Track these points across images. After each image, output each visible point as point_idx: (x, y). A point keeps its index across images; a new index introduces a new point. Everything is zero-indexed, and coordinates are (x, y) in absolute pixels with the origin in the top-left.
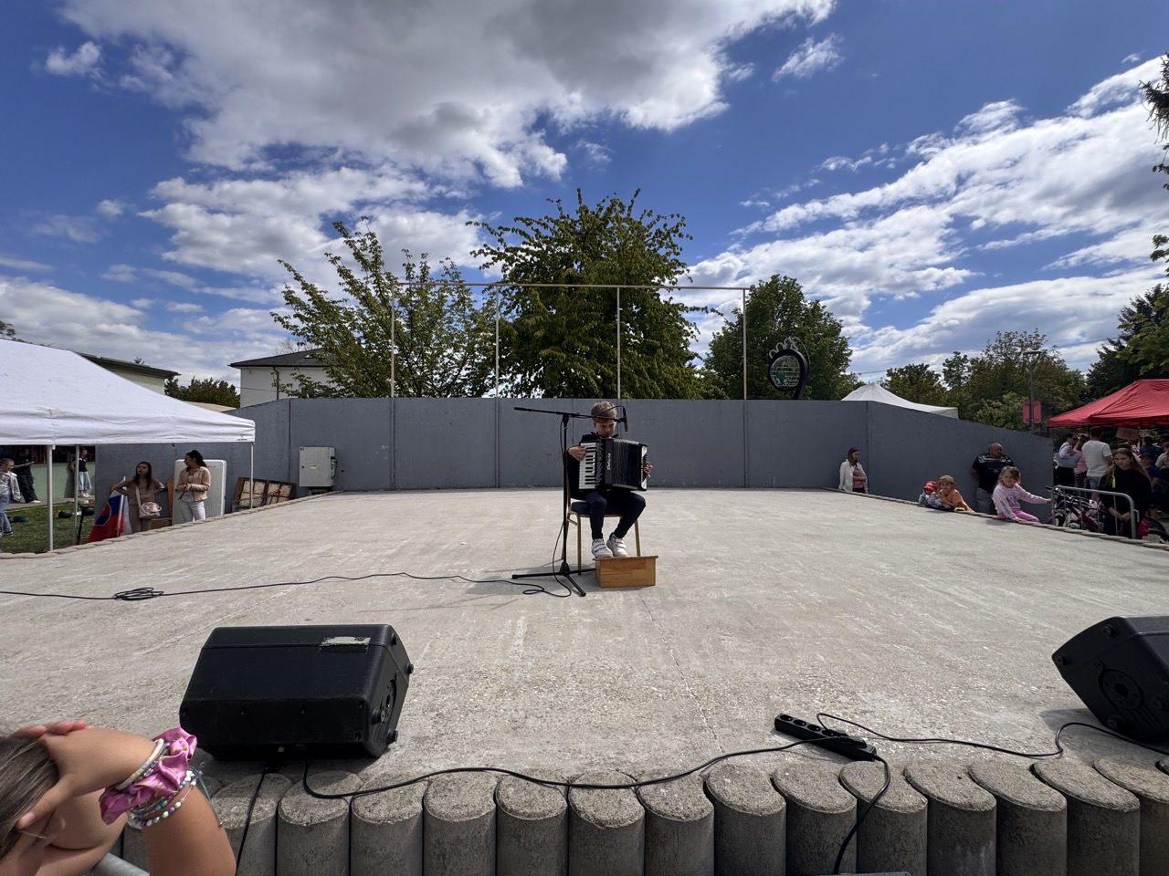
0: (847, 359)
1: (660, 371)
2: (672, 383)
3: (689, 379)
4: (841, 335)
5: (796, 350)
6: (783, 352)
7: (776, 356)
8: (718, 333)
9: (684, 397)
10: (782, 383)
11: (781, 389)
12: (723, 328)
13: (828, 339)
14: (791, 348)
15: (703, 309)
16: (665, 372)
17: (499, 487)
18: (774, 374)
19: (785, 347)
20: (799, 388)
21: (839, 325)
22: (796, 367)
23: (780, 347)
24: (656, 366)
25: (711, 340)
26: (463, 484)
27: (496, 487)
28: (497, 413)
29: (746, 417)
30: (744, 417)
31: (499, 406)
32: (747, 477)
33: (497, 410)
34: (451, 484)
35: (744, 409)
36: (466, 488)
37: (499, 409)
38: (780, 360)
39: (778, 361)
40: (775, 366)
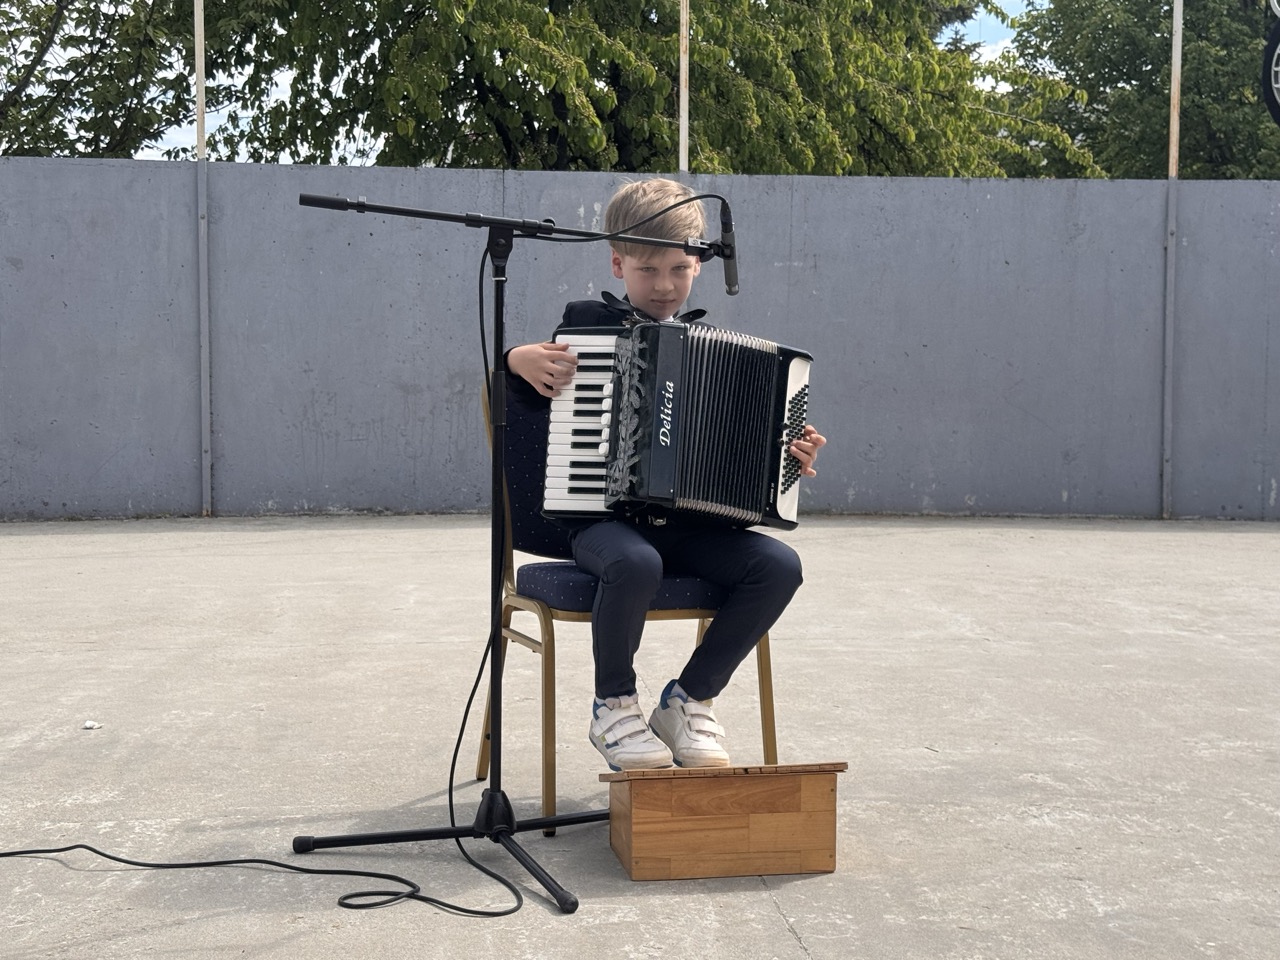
3: (952, 96)
9: (932, 167)
16: (863, 70)
17: (214, 514)
24: (827, 47)
26: (69, 503)
27: (200, 515)
28: (203, 223)
29: (1171, 249)
30: (1166, 249)
31: (209, 197)
32: (1167, 478)
33: (202, 211)
34: (22, 503)
35: (1167, 216)
36: (80, 520)
37: (208, 207)
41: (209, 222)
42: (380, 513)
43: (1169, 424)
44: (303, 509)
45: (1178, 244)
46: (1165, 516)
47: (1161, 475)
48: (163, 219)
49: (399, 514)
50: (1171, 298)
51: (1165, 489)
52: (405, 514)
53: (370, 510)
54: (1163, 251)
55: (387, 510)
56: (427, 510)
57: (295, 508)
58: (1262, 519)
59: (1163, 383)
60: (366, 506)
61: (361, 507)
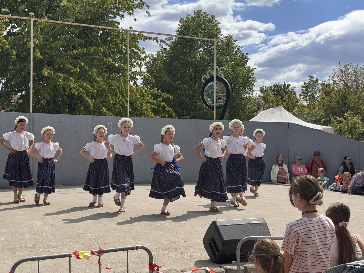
0: (252, 85)
5: (223, 77)
6: (212, 79)
7: (208, 81)
11: (210, 107)
13: (240, 68)
14: (219, 76)
15: (154, 39)
18: (207, 95)
20: (225, 106)
21: (246, 58)
22: (223, 91)
23: (210, 74)
28: (31, 126)
33: (31, 123)
37: (33, 122)
38: (211, 84)
39: (210, 85)
40: (208, 89)
41: (33, 126)
42: (67, 185)
49: (71, 185)
52: (73, 185)
53: (65, 185)
55: (69, 185)
61: (63, 184)
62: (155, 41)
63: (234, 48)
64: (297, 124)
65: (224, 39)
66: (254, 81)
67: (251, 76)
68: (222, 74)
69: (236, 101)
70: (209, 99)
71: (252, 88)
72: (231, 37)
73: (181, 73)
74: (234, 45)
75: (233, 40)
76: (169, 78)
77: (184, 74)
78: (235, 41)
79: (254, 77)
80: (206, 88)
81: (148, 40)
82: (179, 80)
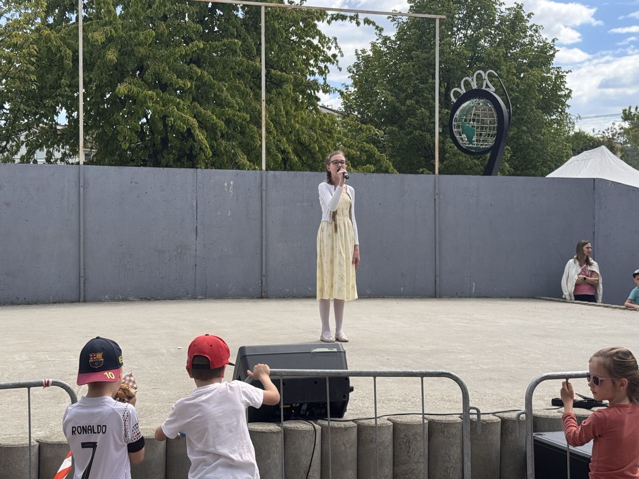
0: (563, 104)
1: (288, 121)
2: (305, 138)
4: (555, 62)
5: (492, 90)
6: (471, 94)
7: (462, 99)
8: (363, 51)
10: (470, 141)
11: (467, 151)
12: (374, 45)
13: (535, 71)
14: (484, 88)
15: (352, 18)
16: (298, 122)
17: (85, 301)
18: (458, 127)
19: (474, 86)
20: (495, 150)
21: (551, 48)
22: (490, 119)
23: (467, 84)
24: (283, 112)
25: (352, 64)
26: (27, 298)
27: (79, 302)
28: (82, 189)
29: (437, 200)
30: (435, 199)
31: (84, 179)
32: (437, 282)
33: (82, 184)
34: (8, 298)
35: (435, 187)
36: (32, 304)
37: (84, 182)
38: (467, 105)
39: (465, 108)
40: (460, 116)
41: (84, 189)
42: (149, 300)
43: (438, 263)
44: (119, 298)
45: (439, 197)
46: (437, 296)
47: (436, 282)
48: (65, 187)
49: (157, 300)
50: (437, 217)
51: (437, 287)
52: (159, 300)
54: (434, 200)
55: (152, 298)
56: (168, 298)
57: (116, 298)
58: (470, 297)
59: (435, 248)
60: (144, 297)
61: (141, 297)
62: (354, 22)
63: (529, 30)
64: (611, 181)
65: (507, 12)
66: (568, 96)
67: (562, 87)
68: (490, 85)
69: (525, 138)
70: (464, 136)
71: (563, 111)
72: (521, 8)
73: (416, 84)
74: (528, 25)
75: (524, 15)
76: (392, 96)
77: (421, 86)
78: (529, 16)
79: (567, 89)
80: (458, 112)
81: (340, 20)
82: (411, 99)
